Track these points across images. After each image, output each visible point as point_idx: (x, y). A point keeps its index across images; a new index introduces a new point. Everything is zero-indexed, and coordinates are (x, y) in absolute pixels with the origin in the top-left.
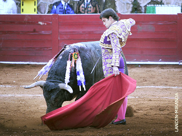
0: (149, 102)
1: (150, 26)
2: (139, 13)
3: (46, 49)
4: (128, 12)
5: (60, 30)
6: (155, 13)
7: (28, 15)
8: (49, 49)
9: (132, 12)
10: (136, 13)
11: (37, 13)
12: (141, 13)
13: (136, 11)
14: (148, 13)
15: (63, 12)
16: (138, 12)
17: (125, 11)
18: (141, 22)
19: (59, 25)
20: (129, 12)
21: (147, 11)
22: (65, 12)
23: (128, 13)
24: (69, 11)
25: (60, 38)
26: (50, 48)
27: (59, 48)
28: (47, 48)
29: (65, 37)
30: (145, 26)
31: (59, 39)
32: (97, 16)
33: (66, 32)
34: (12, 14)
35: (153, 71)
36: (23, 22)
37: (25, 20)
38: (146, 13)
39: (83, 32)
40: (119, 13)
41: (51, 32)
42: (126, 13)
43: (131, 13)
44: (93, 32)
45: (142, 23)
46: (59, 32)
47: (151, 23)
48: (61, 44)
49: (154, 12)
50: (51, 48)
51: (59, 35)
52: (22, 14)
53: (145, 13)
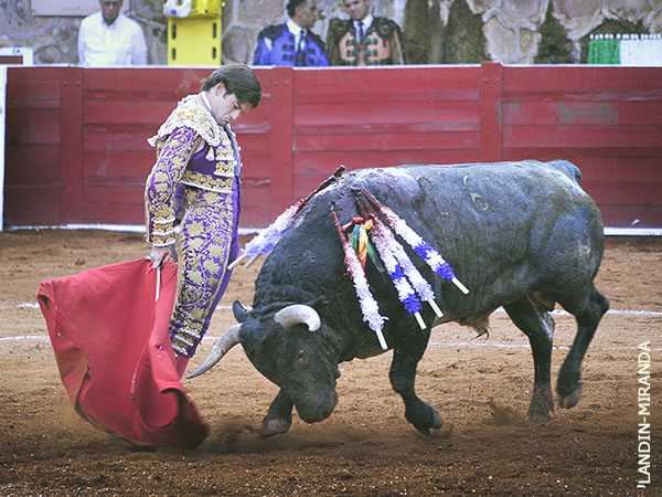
0: (606, 363)
1: (601, 104)
2: (563, 63)
3: (251, 182)
4: (524, 58)
5: (300, 121)
6: (619, 62)
7: (194, 69)
8: (262, 182)
9: (539, 58)
10: (553, 63)
11: (223, 63)
12: (571, 62)
13: (552, 57)
14: (594, 63)
15: (297, 60)
16: (560, 58)
17: (515, 57)
18: (571, 94)
19: (293, 104)
20: (528, 60)
21: (590, 57)
22: (302, 58)
23: (524, 63)
24: (312, 57)
25: (297, 146)
26: (266, 179)
27: (293, 180)
28: (256, 179)
29: (314, 144)
30: (584, 106)
31: (294, 149)
32: (423, 73)
33: (319, 126)
34: (129, 66)
35: (610, 258)
36: (176, 92)
37: (181, 86)
38: (586, 62)
39: (375, 126)
40: (496, 62)
41: (268, 128)
42: (519, 62)
43: (536, 62)
44: (407, 125)
45: (576, 97)
46: (293, 127)
47: (604, 96)
48: (302, 168)
49: (615, 59)
50: (268, 181)
51: (295, 138)
52: (172, 65)
53: (584, 61)
